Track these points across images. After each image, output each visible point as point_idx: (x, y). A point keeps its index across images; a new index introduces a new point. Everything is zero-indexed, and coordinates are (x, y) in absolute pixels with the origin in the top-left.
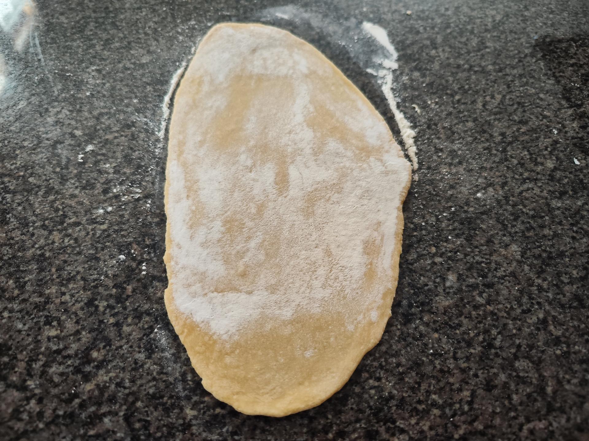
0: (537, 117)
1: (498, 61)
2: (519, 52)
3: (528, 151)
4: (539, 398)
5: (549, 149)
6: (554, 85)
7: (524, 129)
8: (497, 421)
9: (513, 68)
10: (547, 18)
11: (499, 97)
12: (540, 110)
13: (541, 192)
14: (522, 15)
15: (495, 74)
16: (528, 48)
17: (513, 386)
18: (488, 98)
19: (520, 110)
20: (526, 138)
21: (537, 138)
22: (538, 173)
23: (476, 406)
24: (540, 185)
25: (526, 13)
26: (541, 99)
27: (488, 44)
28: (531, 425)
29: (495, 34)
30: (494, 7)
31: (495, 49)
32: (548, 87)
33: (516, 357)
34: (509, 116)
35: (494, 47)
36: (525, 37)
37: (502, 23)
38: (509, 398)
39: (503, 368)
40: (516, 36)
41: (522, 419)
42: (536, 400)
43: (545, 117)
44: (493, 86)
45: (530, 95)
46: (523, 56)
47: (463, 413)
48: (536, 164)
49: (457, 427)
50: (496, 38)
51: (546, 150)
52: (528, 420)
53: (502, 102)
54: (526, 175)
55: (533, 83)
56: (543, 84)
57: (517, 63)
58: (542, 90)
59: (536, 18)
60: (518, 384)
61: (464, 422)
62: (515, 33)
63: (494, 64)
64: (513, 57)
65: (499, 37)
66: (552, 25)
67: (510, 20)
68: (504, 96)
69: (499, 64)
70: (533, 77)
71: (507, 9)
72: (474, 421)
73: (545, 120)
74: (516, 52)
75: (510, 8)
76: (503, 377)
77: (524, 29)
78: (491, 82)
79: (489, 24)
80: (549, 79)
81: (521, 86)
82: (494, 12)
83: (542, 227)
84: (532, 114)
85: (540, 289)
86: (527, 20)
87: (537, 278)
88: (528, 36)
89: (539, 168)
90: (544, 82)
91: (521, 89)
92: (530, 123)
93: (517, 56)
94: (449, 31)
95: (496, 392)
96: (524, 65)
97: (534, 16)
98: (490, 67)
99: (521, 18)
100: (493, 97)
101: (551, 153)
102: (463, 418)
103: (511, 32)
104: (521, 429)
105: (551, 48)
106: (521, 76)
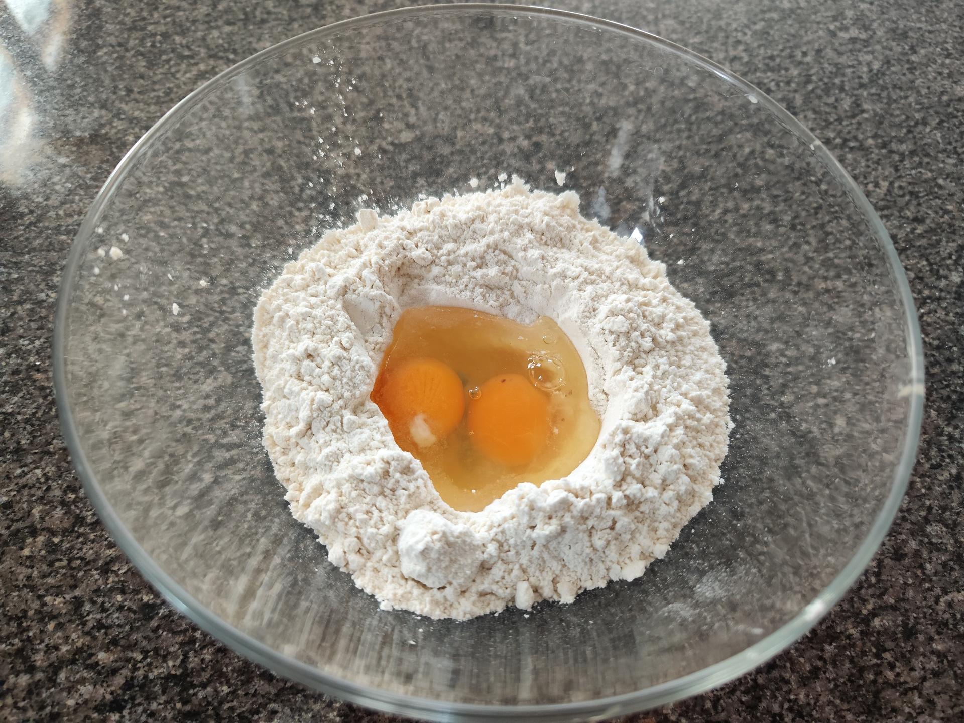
0: (937, 213)
1: (880, 132)
2: (908, 118)
3: (927, 260)
4: (957, 567)
5: (954, 257)
6: (956, 165)
7: (920, 230)
8: (910, 593)
9: (901, 141)
10: (943, 65)
11: (884, 184)
12: (939, 202)
13: (947, 315)
14: (908, 61)
15: (877, 151)
16: (918, 111)
17: (925, 555)
18: (870, 187)
19: (914, 202)
20: (923, 242)
21: (938, 242)
22: (941, 290)
23: (884, 577)
24: (945, 305)
25: (914, 58)
26: (941, 187)
27: (866, 107)
28: (949, 598)
29: (873, 91)
30: (869, 49)
31: (876, 115)
32: (949, 168)
33: (927, 521)
34: (900, 212)
35: (874, 110)
36: (914, 95)
37: (881, 73)
38: (922, 567)
39: (913, 534)
40: (902, 94)
41: (938, 591)
42: (952, 569)
43: (947, 212)
44: (875, 169)
45: (926, 181)
46: (912, 123)
47: (870, 586)
48: (939, 278)
49: (864, 601)
50: (875, 98)
51: (950, 258)
52: (945, 592)
53: (889, 192)
54: (926, 292)
55: (928, 163)
56: (942, 165)
57: (906, 134)
58: (941, 171)
59: (927, 66)
60: (931, 552)
61: (872, 596)
62: (901, 89)
63: (875, 136)
64: (899, 126)
65: (879, 95)
66: (950, 75)
67: (893, 69)
68: (891, 183)
69: (882, 137)
70: (927, 155)
71: (888, 52)
72: (883, 594)
73: (946, 217)
74: (903, 117)
75: (891, 50)
76: (913, 544)
77: (913, 82)
78: (874, 163)
79: (864, 76)
80: (949, 157)
81: (913, 168)
82: (869, 58)
83: (950, 360)
84: (930, 208)
85: (951, 438)
86: (915, 68)
87: (948, 425)
88: (918, 92)
89: (943, 283)
90: (943, 162)
91: (913, 172)
92: (928, 221)
93: (905, 124)
94: (810, 87)
95: (906, 561)
96: (914, 137)
97: (925, 61)
98: (870, 141)
99: (907, 66)
100: (877, 185)
101: (956, 262)
102: (870, 592)
103: (895, 87)
104: (937, 602)
105: (950, 110)
106: (913, 153)
